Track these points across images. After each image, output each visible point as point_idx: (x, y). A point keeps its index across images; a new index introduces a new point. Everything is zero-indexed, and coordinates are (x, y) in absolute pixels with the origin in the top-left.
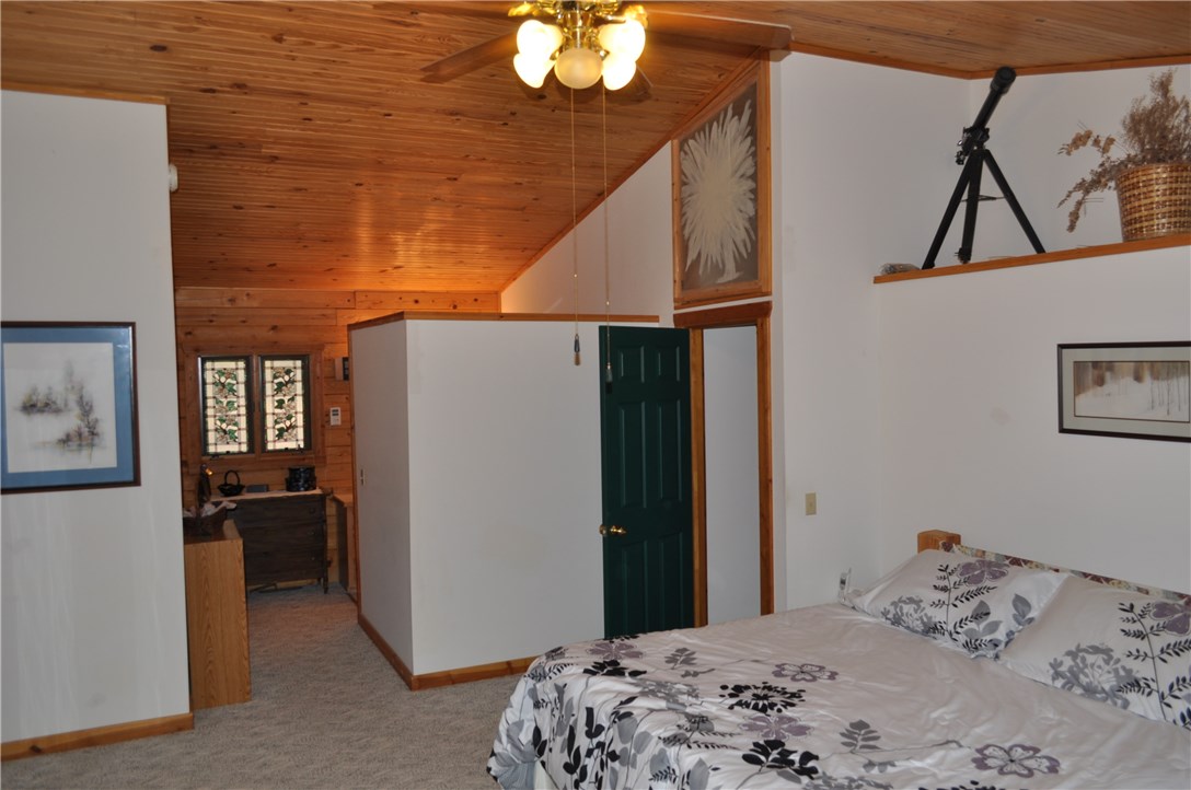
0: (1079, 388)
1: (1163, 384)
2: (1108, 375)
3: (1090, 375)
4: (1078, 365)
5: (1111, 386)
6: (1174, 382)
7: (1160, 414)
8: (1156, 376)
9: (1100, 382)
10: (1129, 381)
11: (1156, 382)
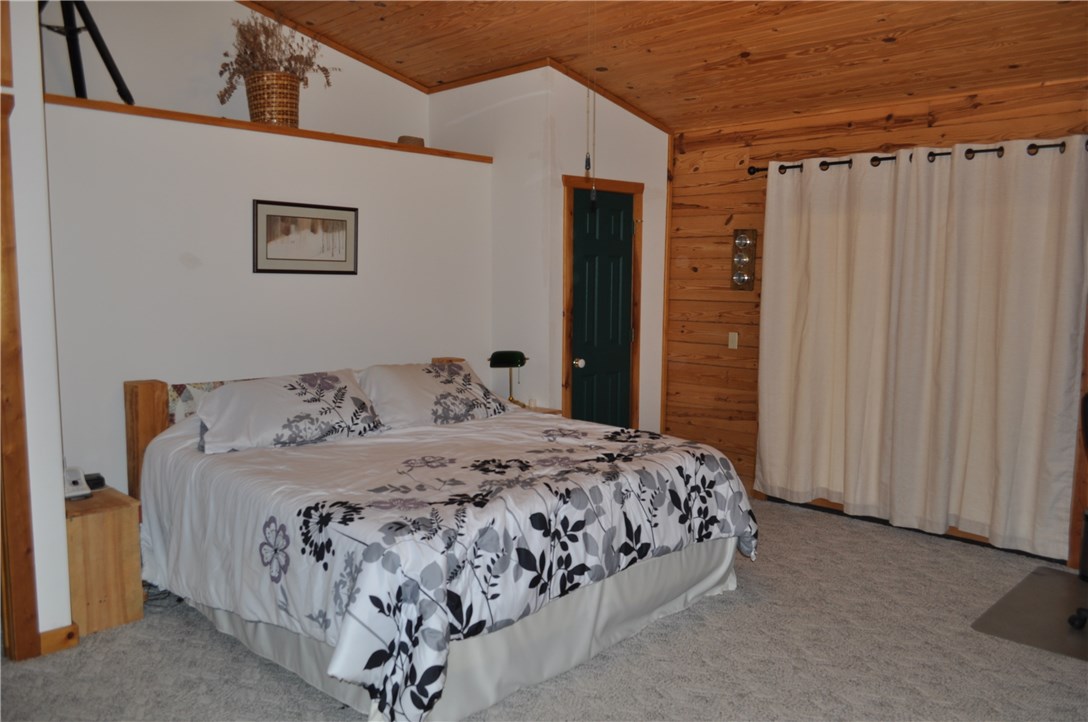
0: (270, 237)
1: (330, 235)
2: (293, 227)
3: (279, 226)
4: (270, 218)
5: (293, 236)
6: (336, 234)
7: (327, 256)
8: (326, 230)
9: (287, 232)
10: (307, 232)
11: (325, 234)
